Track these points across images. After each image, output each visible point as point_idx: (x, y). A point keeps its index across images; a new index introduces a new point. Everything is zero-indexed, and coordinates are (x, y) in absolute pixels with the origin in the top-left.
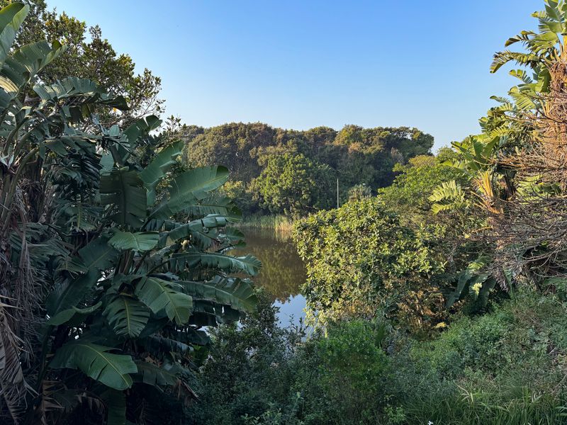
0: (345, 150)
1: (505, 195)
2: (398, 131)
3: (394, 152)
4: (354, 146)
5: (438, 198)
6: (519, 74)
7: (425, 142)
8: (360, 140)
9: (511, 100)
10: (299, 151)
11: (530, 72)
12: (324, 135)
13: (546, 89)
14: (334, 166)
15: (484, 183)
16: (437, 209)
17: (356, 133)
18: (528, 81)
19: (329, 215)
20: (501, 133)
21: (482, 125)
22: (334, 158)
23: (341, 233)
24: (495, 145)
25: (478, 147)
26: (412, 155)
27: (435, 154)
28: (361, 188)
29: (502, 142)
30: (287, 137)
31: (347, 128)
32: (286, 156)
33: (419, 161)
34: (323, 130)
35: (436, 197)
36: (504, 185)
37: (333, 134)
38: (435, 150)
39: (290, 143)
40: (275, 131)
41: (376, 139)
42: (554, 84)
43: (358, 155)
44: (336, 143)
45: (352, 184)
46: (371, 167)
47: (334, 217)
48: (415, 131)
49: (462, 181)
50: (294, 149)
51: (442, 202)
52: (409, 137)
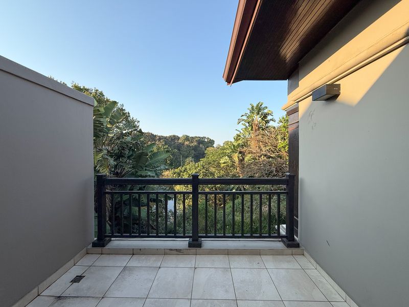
0: (183, 144)
1: (241, 160)
2: (202, 138)
3: (201, 145)
4: (187, 143)
5: (223, 162)
6: (244, 125)
7: (211, 142)
8: (189, 140)
9: (242, 132)
10: (166, 144)
11: (247, 124)
12: (175, 138)
13: (252, 130)
14: (179, 150)
15: (236, 157)
16: (222, 165)
17: (187, 138)
18: (247, 127)
19: (183, 169)
20: (240, 142)
21: (234, 139)
22: (179, 147)
23: (189, 175)
24: (239, 145)
25: (234, 146)
26: (208, 147)
27: (215, 147)
28: (190, 159)
29: (241, 145)
30: (160, 138)
31: (184, 136)
32: (160, 146)
33: (210, 149)
34: (174, 136)
35: (222, 161)
36: (241, 158)
37: (179, 138)
38: (215, 145)
39: (162, 141)
40: (155, 135)
41: (195, 140)
42: (254, 129)
43: (188, 146)
44: (180, 141)
45: (186, 157)
46: (193, 151)
47: (186, 169)
48: (208, 138)
49: (230, 157)
50: (163, 143)
51: (224, 163)
52: (206, 140)
